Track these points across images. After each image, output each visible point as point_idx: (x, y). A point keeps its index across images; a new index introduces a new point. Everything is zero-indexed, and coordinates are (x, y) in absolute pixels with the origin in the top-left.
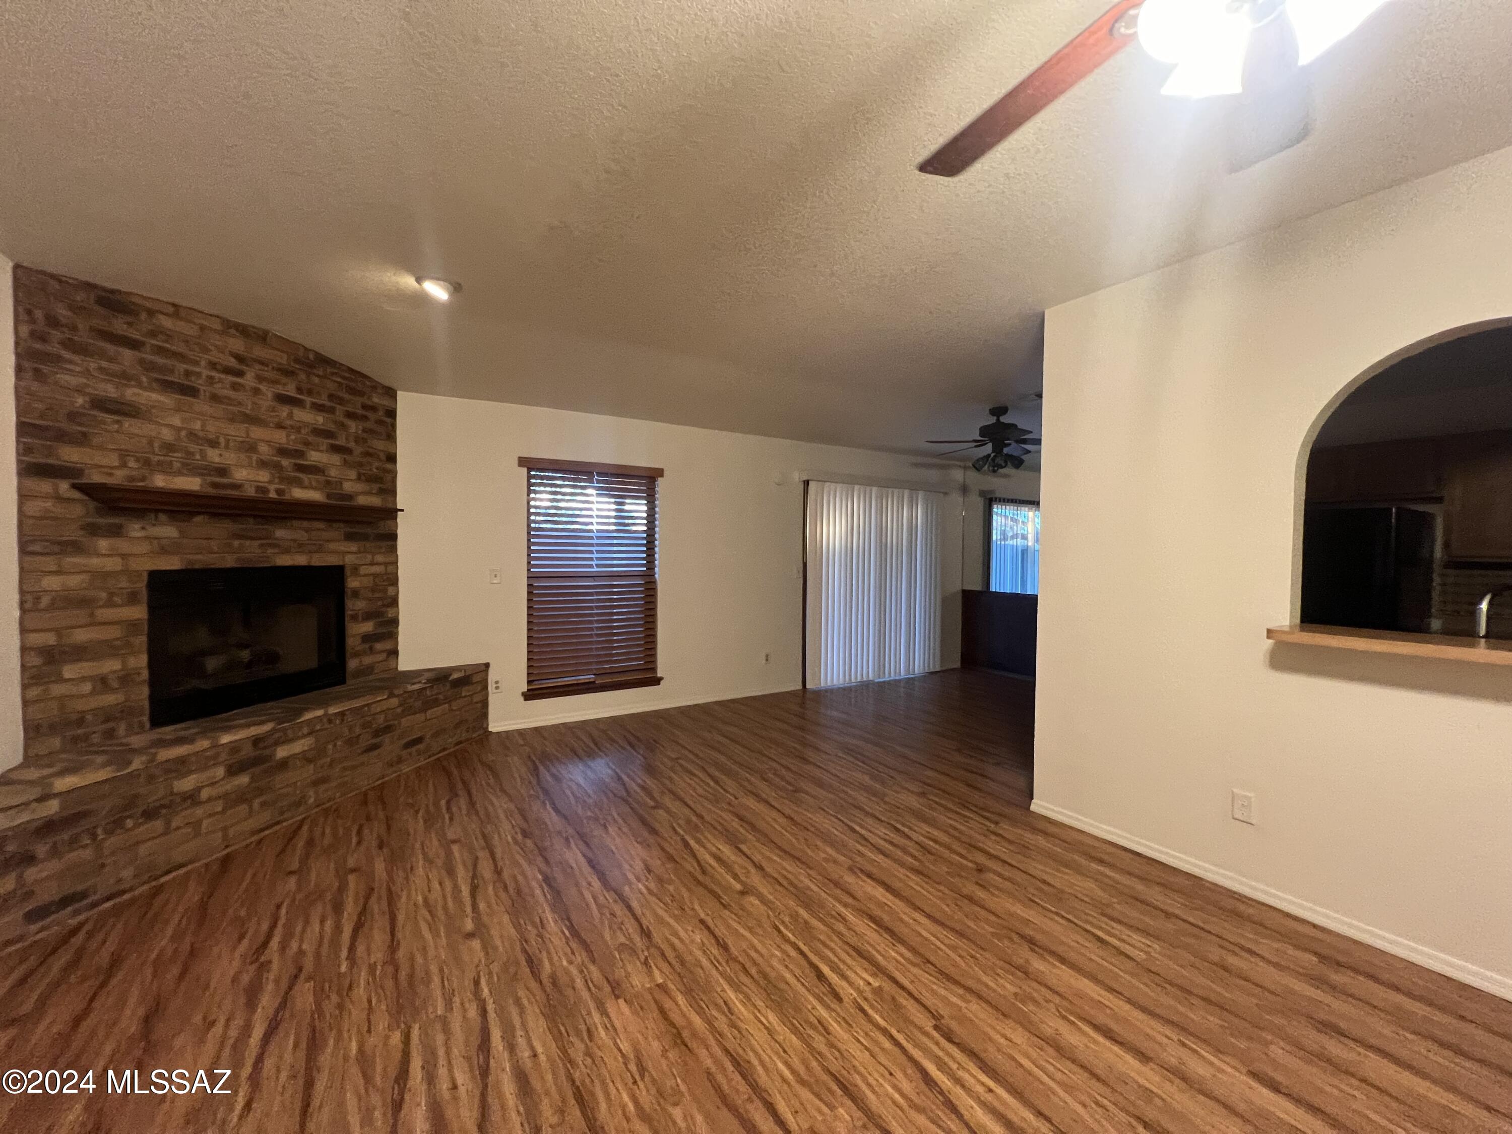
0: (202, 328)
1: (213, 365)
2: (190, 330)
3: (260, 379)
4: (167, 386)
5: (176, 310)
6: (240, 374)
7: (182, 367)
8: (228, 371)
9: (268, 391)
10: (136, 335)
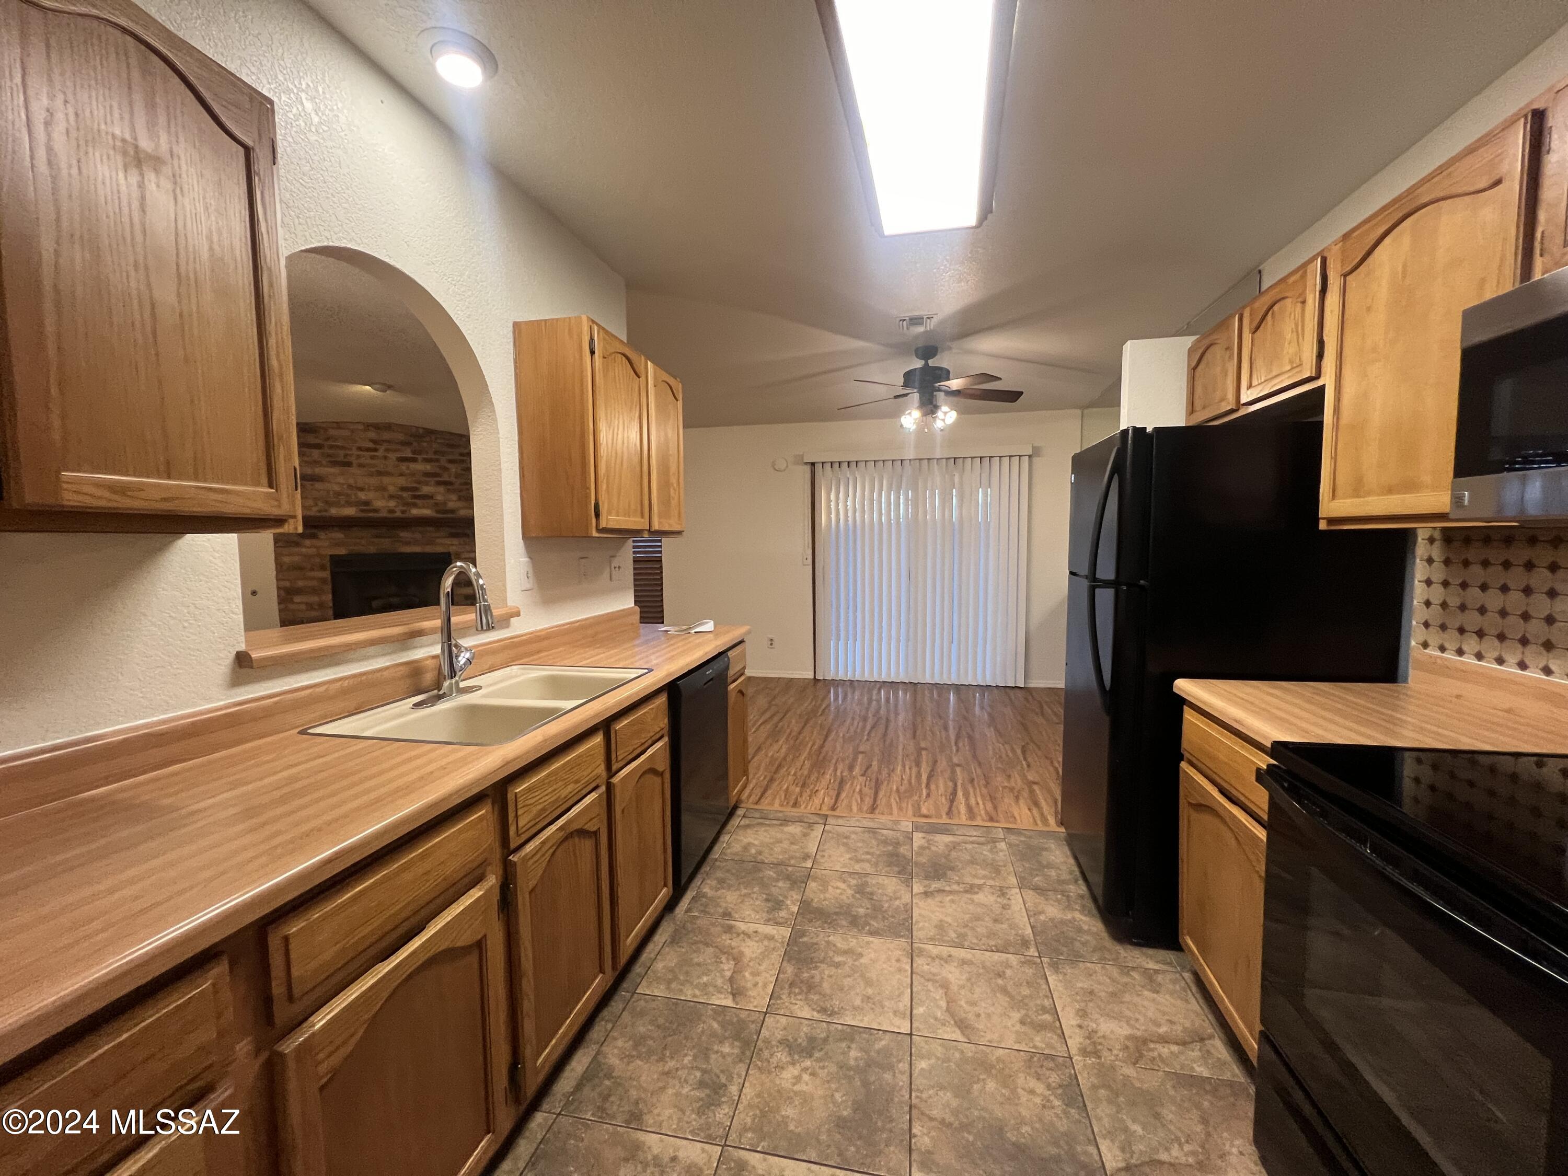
0: (353, 431)
1: (360, 449)
2: (346, 433)
3: (387, 450)
4: (335, 463)
5: (338, 425)
6: (376, 450)
7: (342, 453)
8: (368, 450)
9: (393, 456)
10: (318, 441)
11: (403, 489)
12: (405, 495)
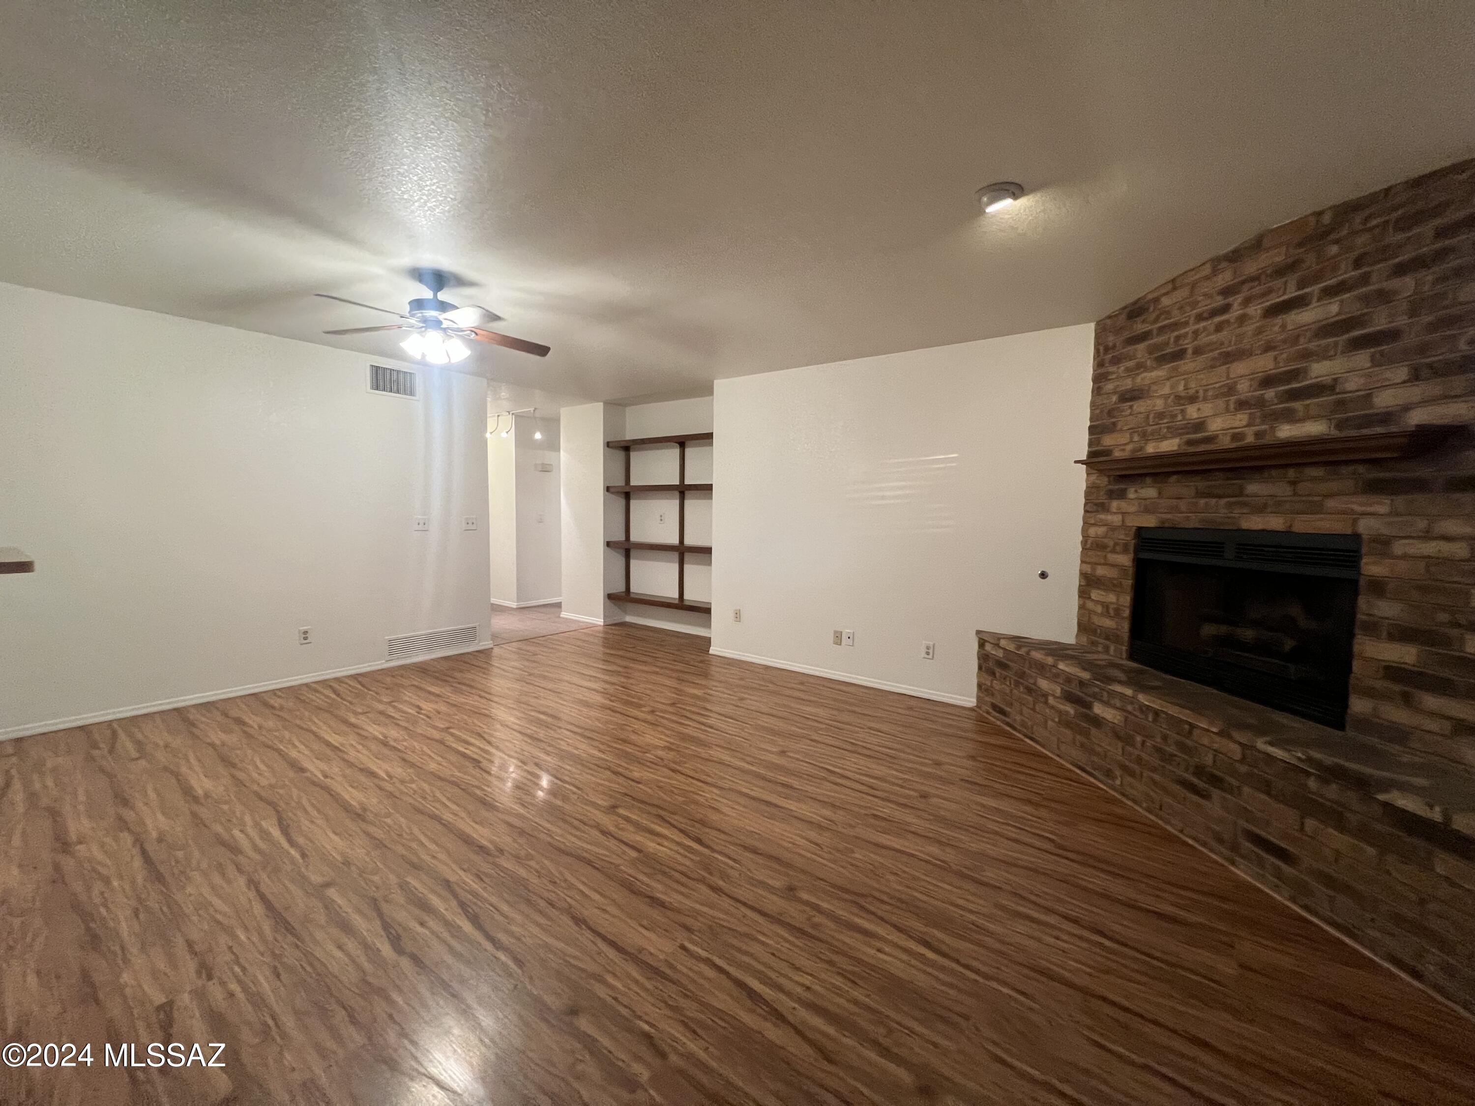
0: (1194, 285)
1: (1200, 316)
2: (1183, 294)
3: (1247, 301)
5: (1175, 284)
6: (1227, 309)
7: (1174, 335)
8: (1214, 313)
9: (1257, 310)
11: (1267, 381)
12: (1270, 394)
